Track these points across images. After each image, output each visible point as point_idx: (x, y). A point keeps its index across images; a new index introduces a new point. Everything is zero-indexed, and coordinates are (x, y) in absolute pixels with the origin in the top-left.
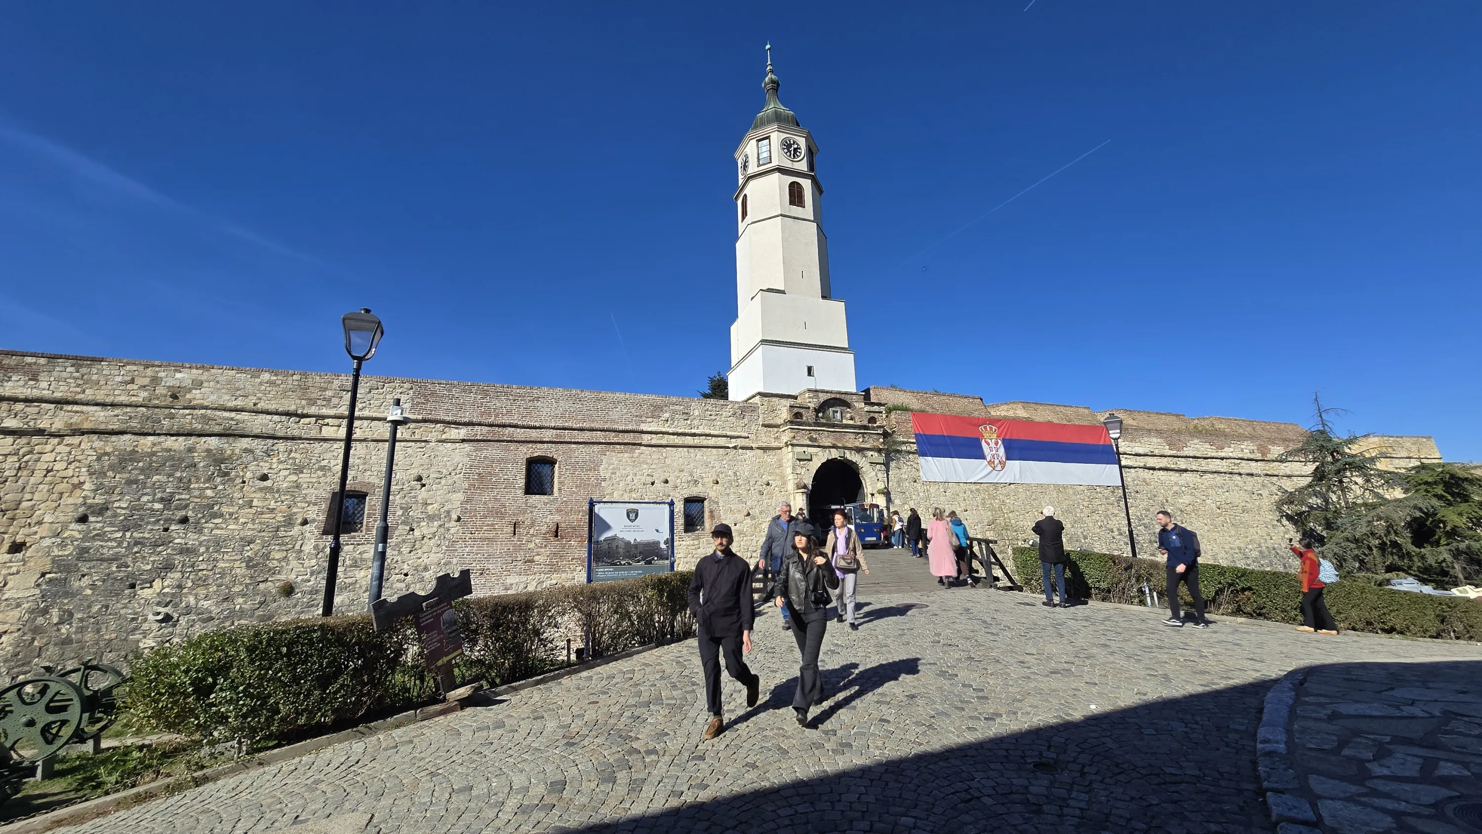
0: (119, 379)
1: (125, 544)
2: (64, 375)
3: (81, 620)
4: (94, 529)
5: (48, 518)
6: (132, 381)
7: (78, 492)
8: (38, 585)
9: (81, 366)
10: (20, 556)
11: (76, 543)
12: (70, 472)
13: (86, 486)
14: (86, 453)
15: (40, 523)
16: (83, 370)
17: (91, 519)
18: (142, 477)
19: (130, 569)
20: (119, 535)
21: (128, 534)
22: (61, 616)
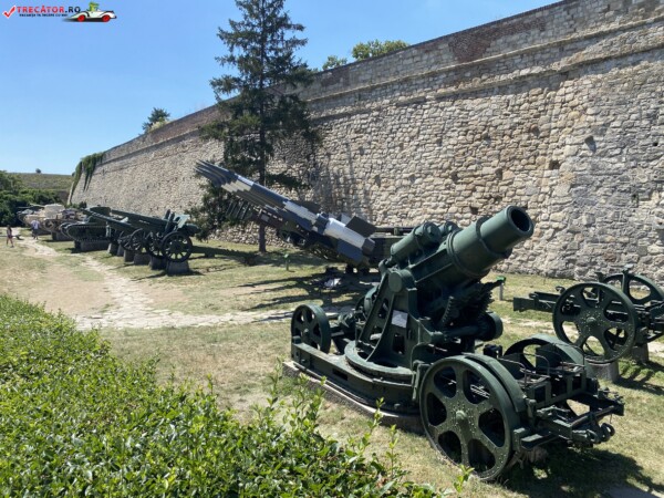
0: (600, 9)
1: (624, 159)
2: (562, 20)
3: (602, 223)
4: (599, 147)
5: (568, 141)
6: (608, 9)
7: (583, 117)
8: (570, 195)
9: (570, 8)
10: (555, 171)
12: (576, 102)
13: (589, 111)
15: (564, 145)
16: (572, 11)
17: (596, 138)
19: (631, 182)
20: (617, 151)
21: (625, 150)
22: (588, 219)
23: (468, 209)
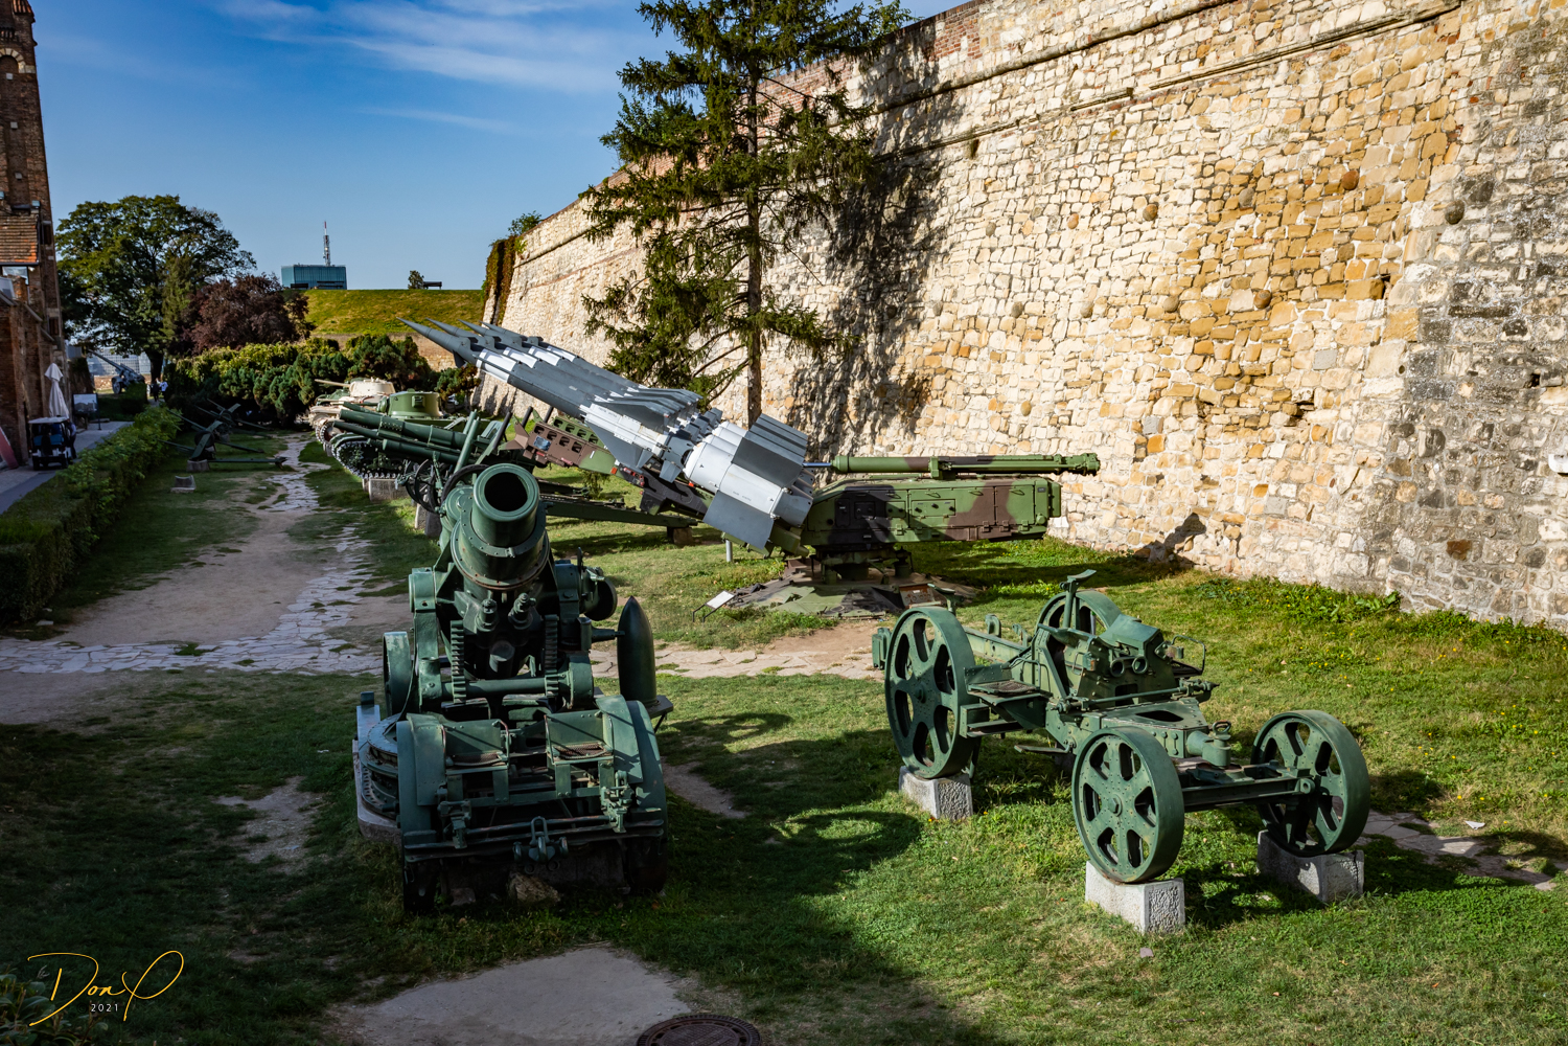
1: (1522, 275)
3: (1454, 455)
4: (1475, 239)
5: (1416, 219)
7: (1454, 149)
8: (1403, 369)
10: (1380, 304)
11: (1450, 274)
12: (1444, 105)
13: (1468, 135)
14: (1468, 51)
15: (1407, 230)
17: (1471, 214)
18: (1553, 91)
19: (1527, 337)
20: (1511, 251)
21: (1528, 247)
22: (1429, 441)
23: (1191, 409)
